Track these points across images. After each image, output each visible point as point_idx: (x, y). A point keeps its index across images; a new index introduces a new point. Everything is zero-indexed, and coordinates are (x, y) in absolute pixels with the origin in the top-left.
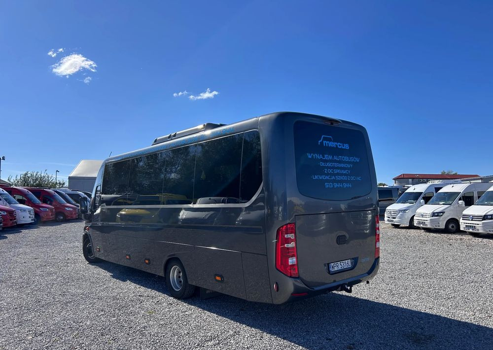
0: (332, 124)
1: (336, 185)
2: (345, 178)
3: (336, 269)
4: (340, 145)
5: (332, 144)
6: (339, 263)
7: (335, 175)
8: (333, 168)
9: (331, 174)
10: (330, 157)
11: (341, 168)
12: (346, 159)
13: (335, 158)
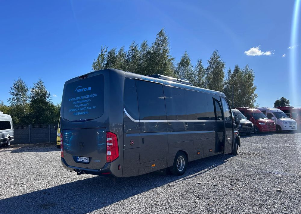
0: (83, 78)
1: (79, 113)
2: (85, 108)
3: (80, 160)
4: (85, 89)
5: (81, 90)
6: (82, 157)
7: (79, 108)
8: (80, 104)
9: (78, 108)
10: (79, 98)
11: (84, 103)
12: (88, 96)
13: (82, 98)
